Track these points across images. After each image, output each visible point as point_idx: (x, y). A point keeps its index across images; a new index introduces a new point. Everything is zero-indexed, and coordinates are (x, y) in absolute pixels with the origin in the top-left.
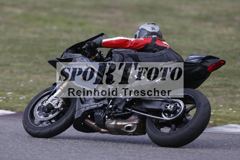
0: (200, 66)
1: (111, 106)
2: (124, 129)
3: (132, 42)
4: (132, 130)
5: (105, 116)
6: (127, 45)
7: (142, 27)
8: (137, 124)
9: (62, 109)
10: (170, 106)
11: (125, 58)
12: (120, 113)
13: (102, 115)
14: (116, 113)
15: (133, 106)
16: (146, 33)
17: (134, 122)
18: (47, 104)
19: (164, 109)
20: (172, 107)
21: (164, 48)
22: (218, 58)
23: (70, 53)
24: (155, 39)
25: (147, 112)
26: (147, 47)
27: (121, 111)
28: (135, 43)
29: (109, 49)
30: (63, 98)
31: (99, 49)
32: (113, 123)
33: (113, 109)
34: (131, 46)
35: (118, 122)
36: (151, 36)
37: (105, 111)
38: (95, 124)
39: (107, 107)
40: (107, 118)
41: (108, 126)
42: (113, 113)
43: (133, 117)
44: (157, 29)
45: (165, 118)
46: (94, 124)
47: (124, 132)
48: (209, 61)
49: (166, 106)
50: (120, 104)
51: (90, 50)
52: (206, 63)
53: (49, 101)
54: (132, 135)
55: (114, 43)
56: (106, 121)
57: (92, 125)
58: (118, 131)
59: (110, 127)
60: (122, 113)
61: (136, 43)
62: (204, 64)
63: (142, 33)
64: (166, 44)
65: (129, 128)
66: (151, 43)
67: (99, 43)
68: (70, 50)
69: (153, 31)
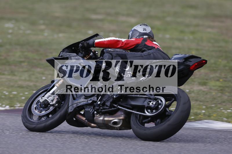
0: (183, 65)
1: (99, 103)
2: (111, 124)
3: (123, 42)
4: (118, 125)
5: (94, 112)
6: (118, 45)
7: (135, 28)
8: (122, 119)
9: (57, 105)
10: (152, 102)
11: (113, 57)
12: (107, 109)
13: (91, 111)
14: (104, 109)
15: (120, 103)
16: (138, 34)
17: (120, 117)
18: (43, 100)
19: (146, 105)
20: (154, 103)
21: (152, 48)
22: (200, 58)
23: (67, 52)
24: (145, 40)
25: (132, 108)
26: (137, 47)
27: (108, 107)
28: (125, 43)
29: (102, 49)
30: (58, 94)
31: (93, 49)
32: (101, 118)
33: (101, 105)
34: (122, 46)
35: (105, 117)
36: (142, 37)
37: (94, 107)
38: (86, 119)
39: (96, 103)
40: (96, 113)
41: (96, 121)
42: (102, 109)
43: (119, 113)
44: (148, 30)
45: (148, 114)
46: (84, 119)
47: (111, 126)
48: (192, 60)
49: (149, 103)
50: (108, 100)
51: (84, 50)
52: (189, 62)
53: (45, 98)
54: (118, 130)
55: (106, 43)
56: (95, 117)
57: (83, 120)
58: (105, 125)
59: (99, 122)
60: (109, 109)
61: (127, 43)
62: (187, 63)
63: (134, 33)
64: (156, 45)
65: (115, 123)
66: (142, 43)
67: (92, 43)
68: (66, 50)
69: (145, 32)
